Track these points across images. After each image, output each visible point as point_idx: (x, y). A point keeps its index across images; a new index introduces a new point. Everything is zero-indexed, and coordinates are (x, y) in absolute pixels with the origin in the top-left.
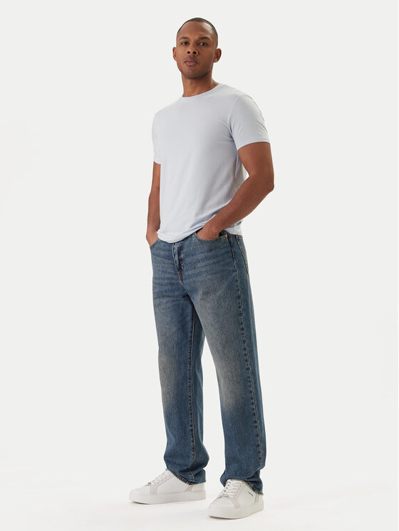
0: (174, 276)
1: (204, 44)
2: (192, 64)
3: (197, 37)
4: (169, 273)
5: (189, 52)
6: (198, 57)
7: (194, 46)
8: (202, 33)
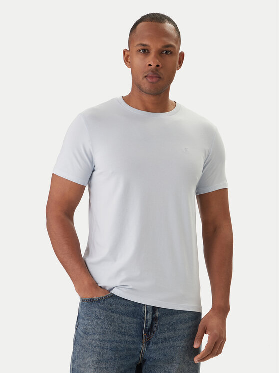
0: (135, 340)
1: (167, 52)
2: (155, 80)
3: (159, 46)
4: (130, 335)
5: (150, 65)
6: (162, 71)
7: (156, 57)
8: (165, 39)
